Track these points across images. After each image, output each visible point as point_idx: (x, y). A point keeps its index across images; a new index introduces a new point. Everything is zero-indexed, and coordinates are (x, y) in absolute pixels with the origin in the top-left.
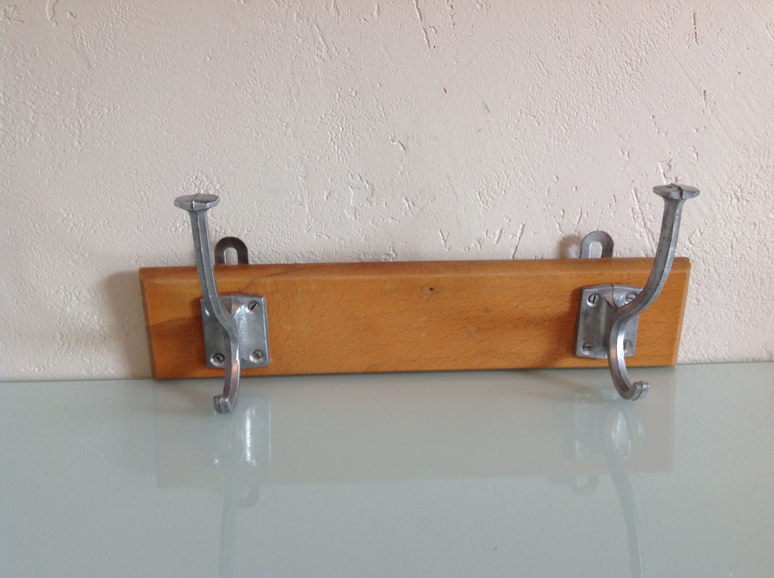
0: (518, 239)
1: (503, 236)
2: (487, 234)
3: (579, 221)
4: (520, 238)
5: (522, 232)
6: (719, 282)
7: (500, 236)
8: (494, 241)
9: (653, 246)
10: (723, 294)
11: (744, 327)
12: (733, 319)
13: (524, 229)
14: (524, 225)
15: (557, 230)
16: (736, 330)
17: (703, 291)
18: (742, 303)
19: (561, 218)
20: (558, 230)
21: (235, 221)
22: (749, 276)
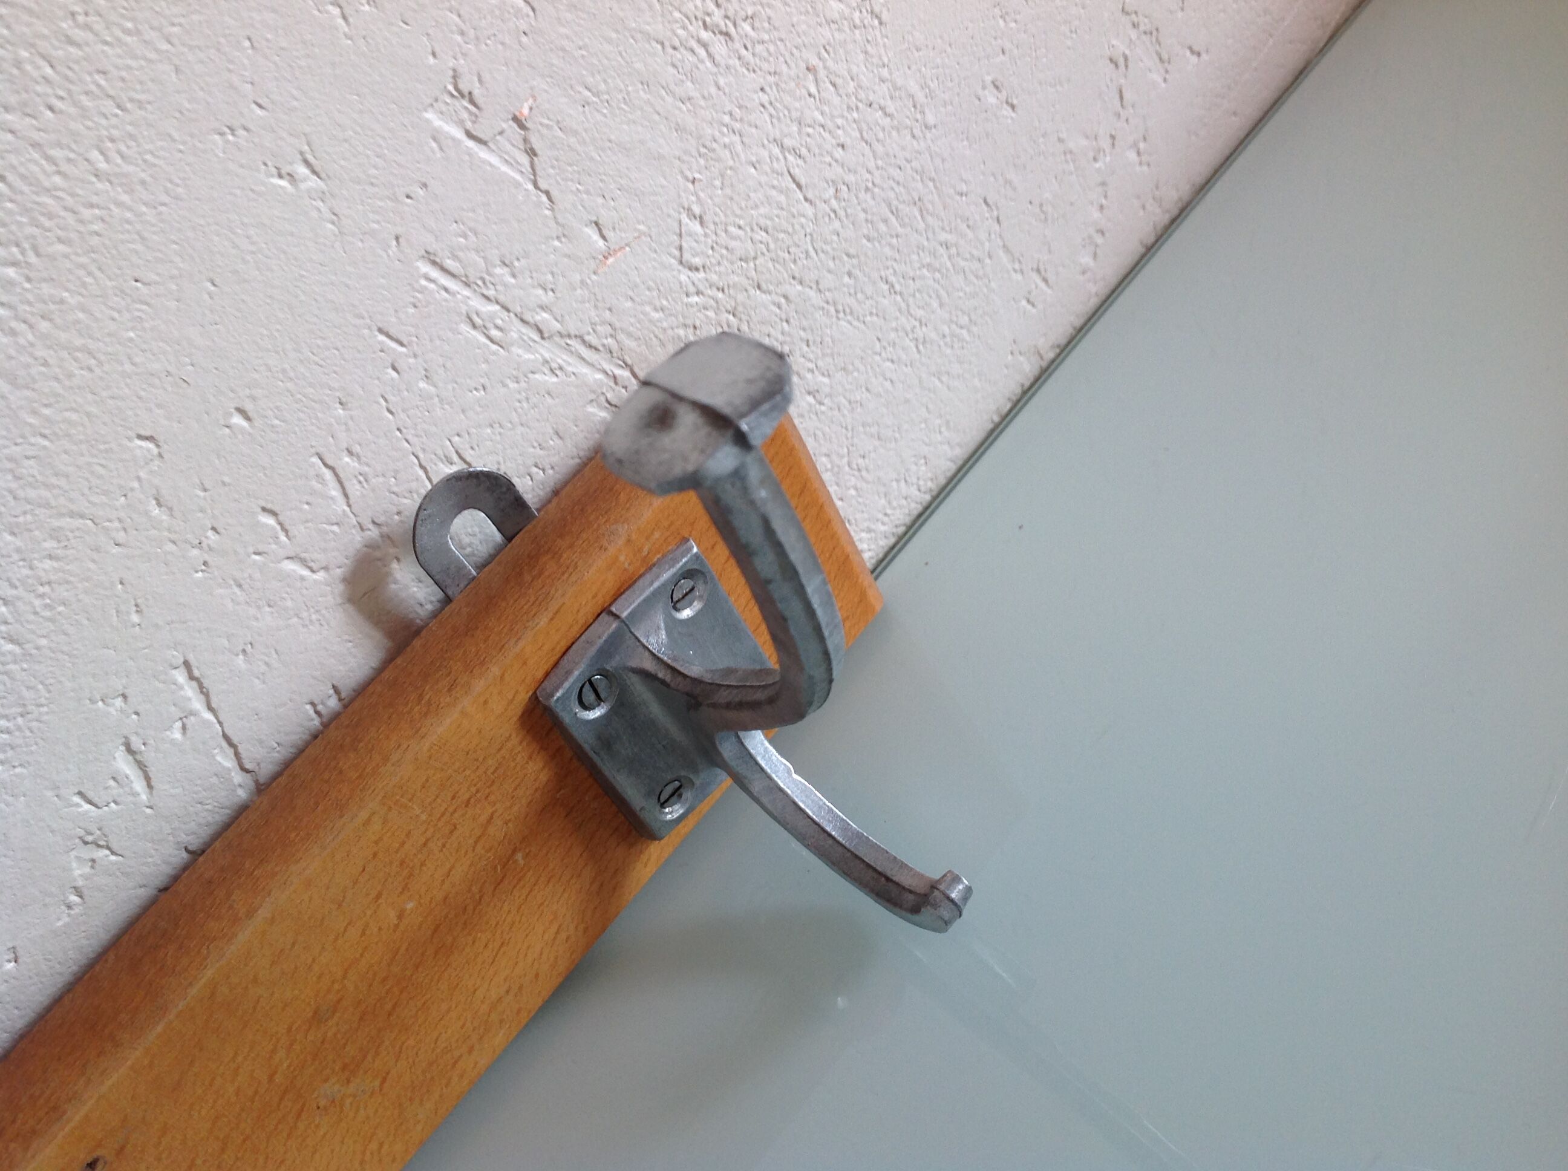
0: (209, 716)
1: (149, 756)
2: (90, 803)
3: (346, 495)
4: (210, 708)
5: (201, 686)
6: (828, 303)
7: (142, 766)
8: (135, 794)
9: (607, 367)
10: (855, 323)
11: (949, 351)
12: (917, 356)
13: (196, 673)
14: (187, 664)
15: (302, 578)
16: (938, 375)
17: (810, 360)
18: (911, 300)
19: (283, 537)
20: (306, 573)
22: (885, 221)
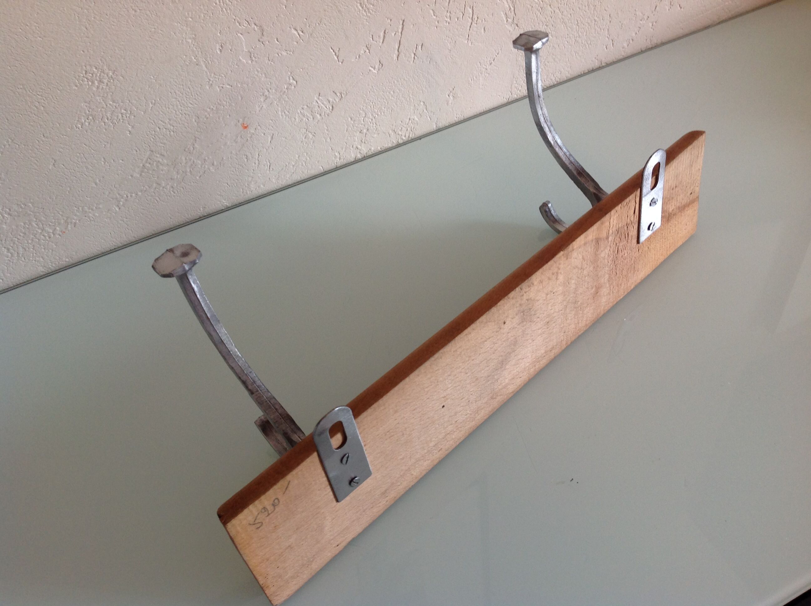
0: (400, 34)
1: (387, 36)
2: (372, 39)
3: (449, 2)
4: (401, 33)
5: (403, 27)
6: (562, 18)
7: (384, 37)
8: (380, 42)
9: (510, 5)
10: (565, 27)
11: (581, 48)
12: (574, 44)
13: (404, 24)
14: (404, 21)
15: (432, 16)
16: (576, 52)
17: (551, 30)
18: (580, 30)
19: (434, 5)
20: (433, 15)
21: (137, 99)
22: (585, 6)
